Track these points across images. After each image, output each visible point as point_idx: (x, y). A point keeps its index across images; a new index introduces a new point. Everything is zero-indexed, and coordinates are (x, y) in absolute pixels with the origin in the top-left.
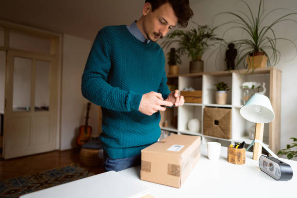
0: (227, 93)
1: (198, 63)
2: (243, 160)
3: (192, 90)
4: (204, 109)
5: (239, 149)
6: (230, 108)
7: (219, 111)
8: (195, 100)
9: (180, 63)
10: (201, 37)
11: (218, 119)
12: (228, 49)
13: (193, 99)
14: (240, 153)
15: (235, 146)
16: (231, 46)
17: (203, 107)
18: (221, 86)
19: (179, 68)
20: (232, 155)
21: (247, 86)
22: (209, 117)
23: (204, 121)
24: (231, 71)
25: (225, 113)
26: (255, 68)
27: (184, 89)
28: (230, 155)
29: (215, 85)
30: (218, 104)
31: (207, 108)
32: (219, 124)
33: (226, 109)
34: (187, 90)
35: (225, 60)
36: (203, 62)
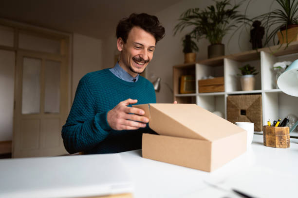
0: (254, 77)
1: (218, 47)
2: (286, 142)
3: (211, 78)
4: (227, 98)
5: (280, 128)
6: (260, 94)
7: (246, 98)
8: (217, 89)
9: (197, 50)
10: (220, 16)
11: (245, 107)
12: (253, 28)
13: (214, 88)
14: (281, 133)
15: (274, 125)
16: (257, 24)
17: (226, 96)
18: (247, 69)
19: (195, 56)
20: (270, 136)
21: (280, 67)
22: (233, 106)
23: (227, 112)
24: (259, 50)
25: (254, 101)
26: (290, 43)
27: (203, 78)
28: (267, 136)
29: (240, 68)
30: (244, 90)
31: (231, 96)
32: (247, 114)
33: (254, 96)
34: (205, 78)
35: (250, 41)
36: (223, 45)
